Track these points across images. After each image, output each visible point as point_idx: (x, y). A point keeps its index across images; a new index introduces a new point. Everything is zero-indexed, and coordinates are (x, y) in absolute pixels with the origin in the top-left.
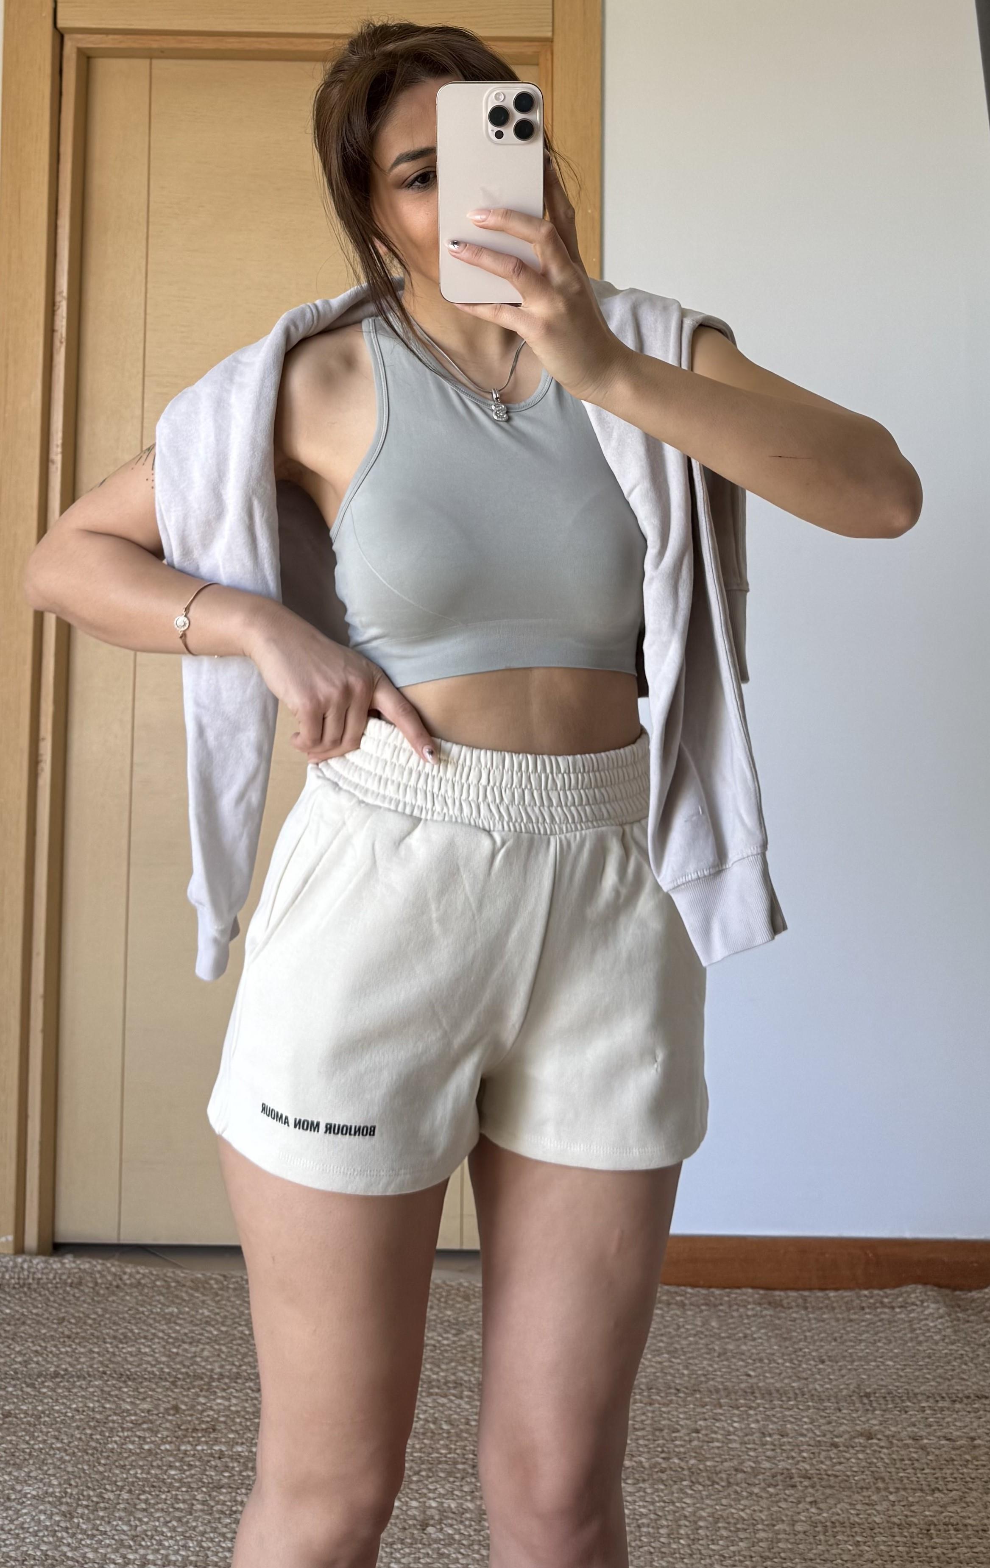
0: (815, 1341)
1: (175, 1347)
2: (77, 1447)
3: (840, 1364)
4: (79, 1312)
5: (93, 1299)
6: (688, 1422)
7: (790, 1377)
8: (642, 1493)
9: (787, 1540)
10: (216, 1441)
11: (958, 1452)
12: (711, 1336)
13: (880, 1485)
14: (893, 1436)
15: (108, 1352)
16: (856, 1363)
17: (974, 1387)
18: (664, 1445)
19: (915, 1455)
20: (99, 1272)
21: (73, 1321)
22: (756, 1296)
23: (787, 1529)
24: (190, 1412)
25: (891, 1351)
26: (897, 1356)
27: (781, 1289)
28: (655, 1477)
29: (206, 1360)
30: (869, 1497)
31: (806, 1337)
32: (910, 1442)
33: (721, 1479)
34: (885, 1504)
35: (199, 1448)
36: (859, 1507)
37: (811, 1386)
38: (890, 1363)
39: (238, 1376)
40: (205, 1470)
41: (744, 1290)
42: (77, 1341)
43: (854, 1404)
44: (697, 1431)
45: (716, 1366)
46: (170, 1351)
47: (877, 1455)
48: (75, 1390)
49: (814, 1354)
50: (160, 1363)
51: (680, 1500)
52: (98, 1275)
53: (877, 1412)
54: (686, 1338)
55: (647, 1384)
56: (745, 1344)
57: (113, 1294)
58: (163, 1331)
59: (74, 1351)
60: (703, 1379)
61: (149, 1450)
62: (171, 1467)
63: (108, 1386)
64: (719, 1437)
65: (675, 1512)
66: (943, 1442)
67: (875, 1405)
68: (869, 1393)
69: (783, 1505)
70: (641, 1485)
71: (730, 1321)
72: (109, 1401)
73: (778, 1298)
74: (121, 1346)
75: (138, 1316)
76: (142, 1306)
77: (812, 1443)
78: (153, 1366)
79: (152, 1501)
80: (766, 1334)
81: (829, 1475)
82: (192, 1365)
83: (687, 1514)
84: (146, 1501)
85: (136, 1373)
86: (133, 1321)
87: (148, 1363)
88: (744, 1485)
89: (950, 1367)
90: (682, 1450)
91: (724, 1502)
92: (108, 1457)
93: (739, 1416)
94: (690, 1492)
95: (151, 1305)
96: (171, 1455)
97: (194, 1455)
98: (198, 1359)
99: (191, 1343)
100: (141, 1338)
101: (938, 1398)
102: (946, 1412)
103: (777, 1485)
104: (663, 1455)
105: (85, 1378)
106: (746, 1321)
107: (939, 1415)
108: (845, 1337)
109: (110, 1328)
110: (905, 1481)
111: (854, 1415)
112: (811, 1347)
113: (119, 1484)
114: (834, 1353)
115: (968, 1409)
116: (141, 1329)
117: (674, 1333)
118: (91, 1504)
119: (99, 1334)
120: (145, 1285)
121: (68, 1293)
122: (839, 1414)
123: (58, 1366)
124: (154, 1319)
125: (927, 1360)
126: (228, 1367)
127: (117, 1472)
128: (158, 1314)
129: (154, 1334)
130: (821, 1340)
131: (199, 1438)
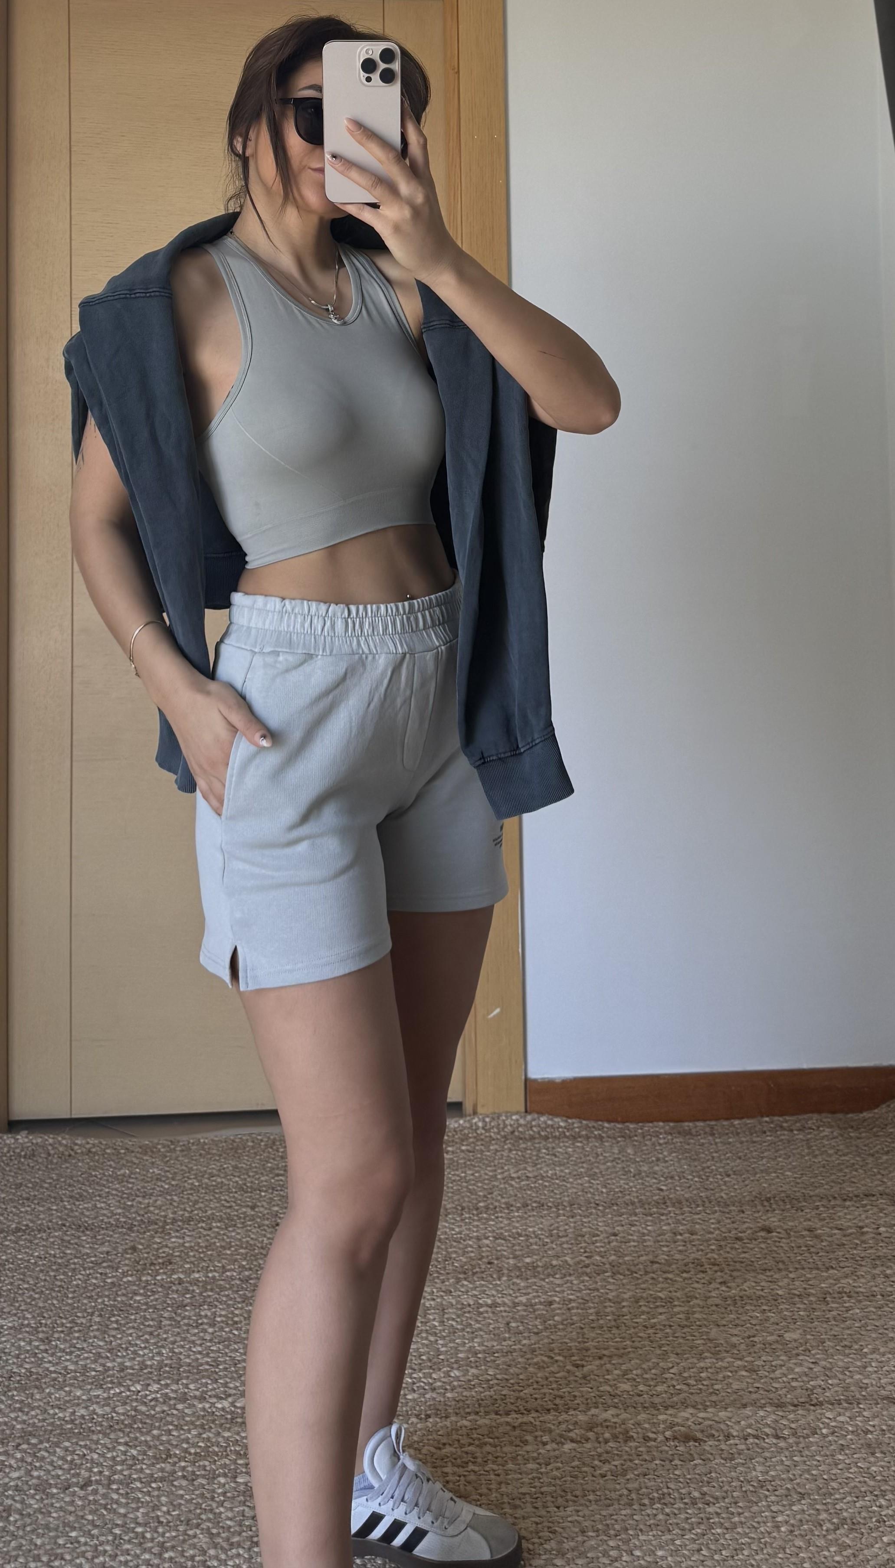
0: (721, 1161)
1: (129, 1200)
2: (44, 1286)
3: (743, 1176)
4: (35, 1178)
5: (47, 1167)
6: (607, 1228)
7: (698, 1189)
8: (569, 1285)
9: (701, 1312)
10: (173, 1272)
11: (848, 1238)
12: (627, 1161)
13: (781, 1266)
14: (791, 1230)
15: (66, 1209)
16: (758, 1175)
17: (863, 1188)
18: (586, 1247)
19: (810, 1243)
20: (50, 1145)
21: (30, 1185)
22: (667, 1127)
23: (701, 1303)
24: (148, 1250)
25: (790, 1163)
26: (795, 1167)
27: (690, 1121)
28: (580, 1270)
29: (160, 1208)
30: (772, 1276)
31: (713, 1157)
32: (805, 1233)
33: (639, 1270)
34: (786, 1281)
35: (159, 1278)
36: (763, 1284)
37: (717, 1195)
38: (788, 1173)
39: (190, 1219)
40: (168, 1294)
41: (655, 1123)
42: (36, 1202)
43: (756, 1206)
44: (615, 1235)
45: (631, 1184)
46: (124, 1203)
47: (777, 1244)
48: (37, 1241)
49: (720, 1170)
50: (116, 1215)
51: (604, 1287)
52: (50, 1148)
53: (776, 1212)
54: (604, 1164)
55: (569, 1202)
56: (658, 1165)
57: (66, 1161)
58: (116, 1190)
59: (33, 1210)
60: (620, 1195)
61: (112, 1283)
62: (136, 1294)
63: (67, 1235)
64: (635, 1238)
65: (599, 1297)
66: (836, 1231)
67: (774, 1206)
68: (770, 1198)
69: (696, 1285)
70: (568, 1278)
71: (645, 1148)
72: (69, 1248)
73: (686, 1128)
74: (77, 1203)
75: (92, 1179)
76: (94, 1170)
77: (719, 1238)
78: (108, 1217)
79: (123, 1322)
80: (677, 1157)
81: (735, 1262)
82: (146, 1213)
83: (611, 1297)
84: (117, 1322)
85: (93, 1224)
86: (87, 1183)
87: (104, 1215)
88: (659, 1273)
89: (841, 1174)
90: (602, 1249)
91: (643, 1286)
92: (75, 1291)
93: (652, 1221)
94: (612, 1280)
95: (103, 1169)
96: (134, 1285)
97: (155, 1284)
98: (152, 1209)
99: (144, 1197)
100: (95, 1196)
101: (830, 1198)
102: (837, 1209)
103: (689, 1272)
104: (586, 1255)
105: (45, 1231)
106: (658, 1148)
107: (831, 1211)
108: (749, 1155)
109: (66, 1189)
110: (803, 1262)
111: (756, 1215)
112: (718, 1165)
113: (89, 1311)
114: (739, 1168)
115: (856, 1205)
116: (94, 1189)
117: (593, 1160)
118: (65, 1329)
119: (56, 1195)
120: (95, 1153)
121: (23, 1163)
122: (742, 1215)
123: (19, 1223)
124: (107, 1180)
125: (821, 1169)
126: (181, 1213)
127: (85, 1301)
128: (110, 1176)
129: (108, 1192)
130: (728, 1159)
131: (157, 1270)
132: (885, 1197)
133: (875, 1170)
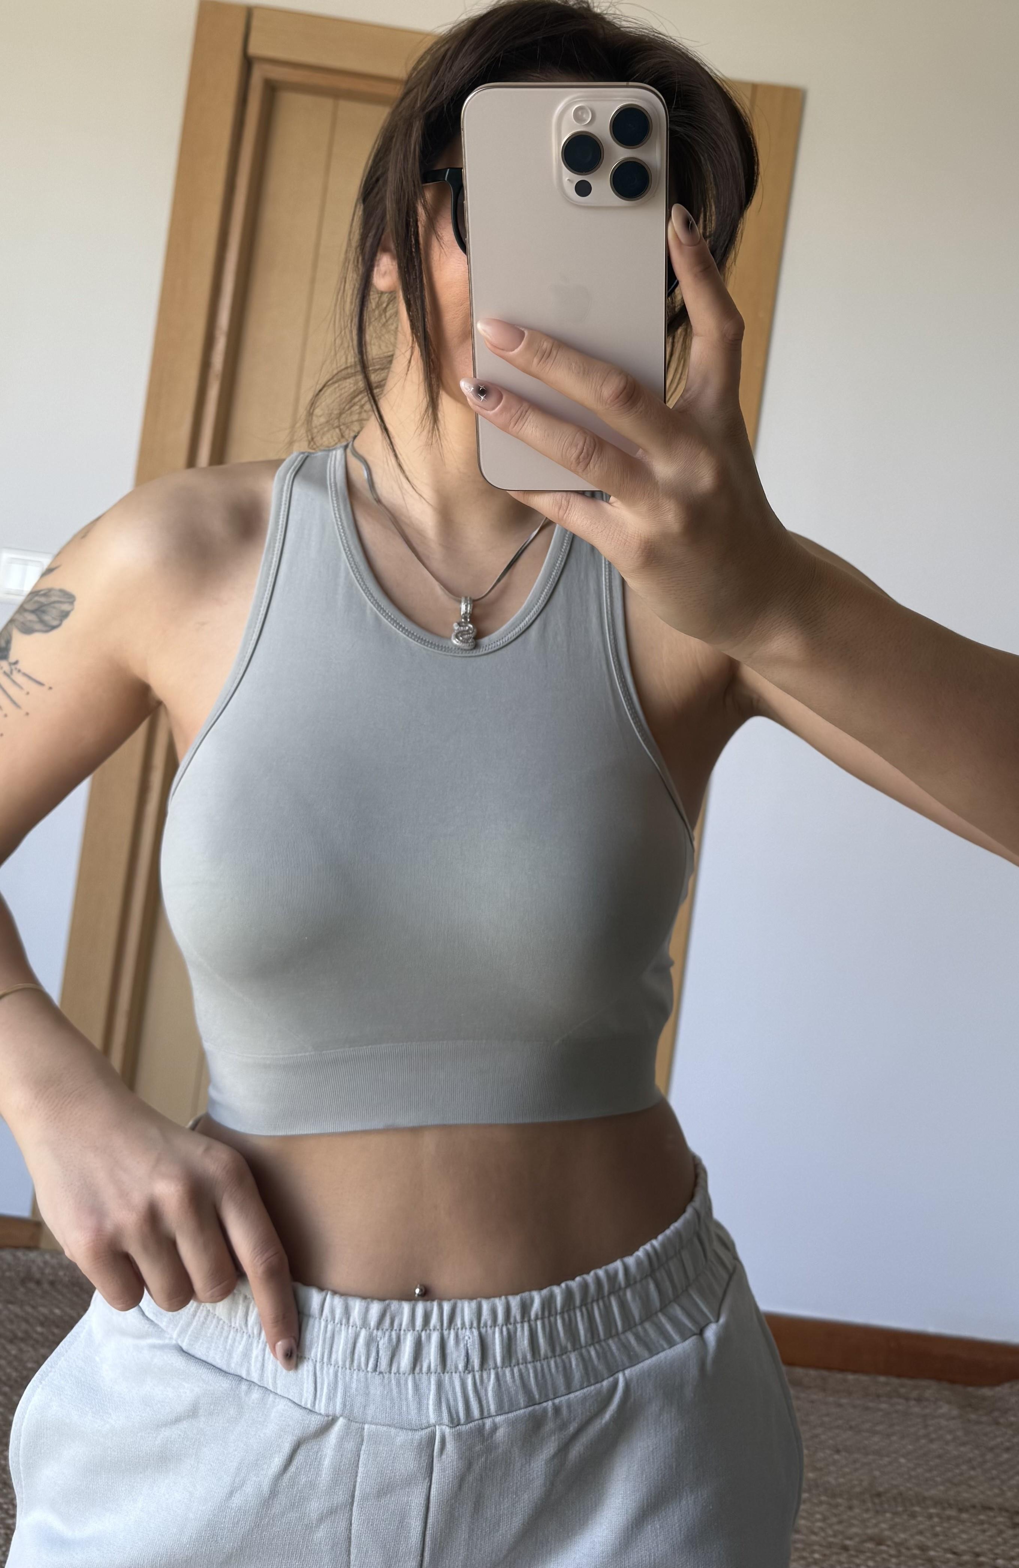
0: (832, 1428)
3: (856, 1456)
14: (902, 1544)
16: (871, 1457)
17: (981, 1496)
25: (905, 1446)
26: (909, 1453)
32: (916, 1552)
38: (902, 1460)
43: (864, 1501)
49: (831, 1442)
53: (888, 1515)
66: (949, 1556)
67: (886, 1506)
68: (881, 1494)
77: (824, 1544)
89: (957, 1471)
101: (946, 1505)
102: (952, 1522)
107: (946, 1525)
108: (863, 1427)
111: (866, 1516)
114: (849, 1443)
115: (974, 1520)
122: (850, 1513)
125: (938, 1461)
130: (838, 1427)
132: (1005, 1514)
133: (994, 1472)
